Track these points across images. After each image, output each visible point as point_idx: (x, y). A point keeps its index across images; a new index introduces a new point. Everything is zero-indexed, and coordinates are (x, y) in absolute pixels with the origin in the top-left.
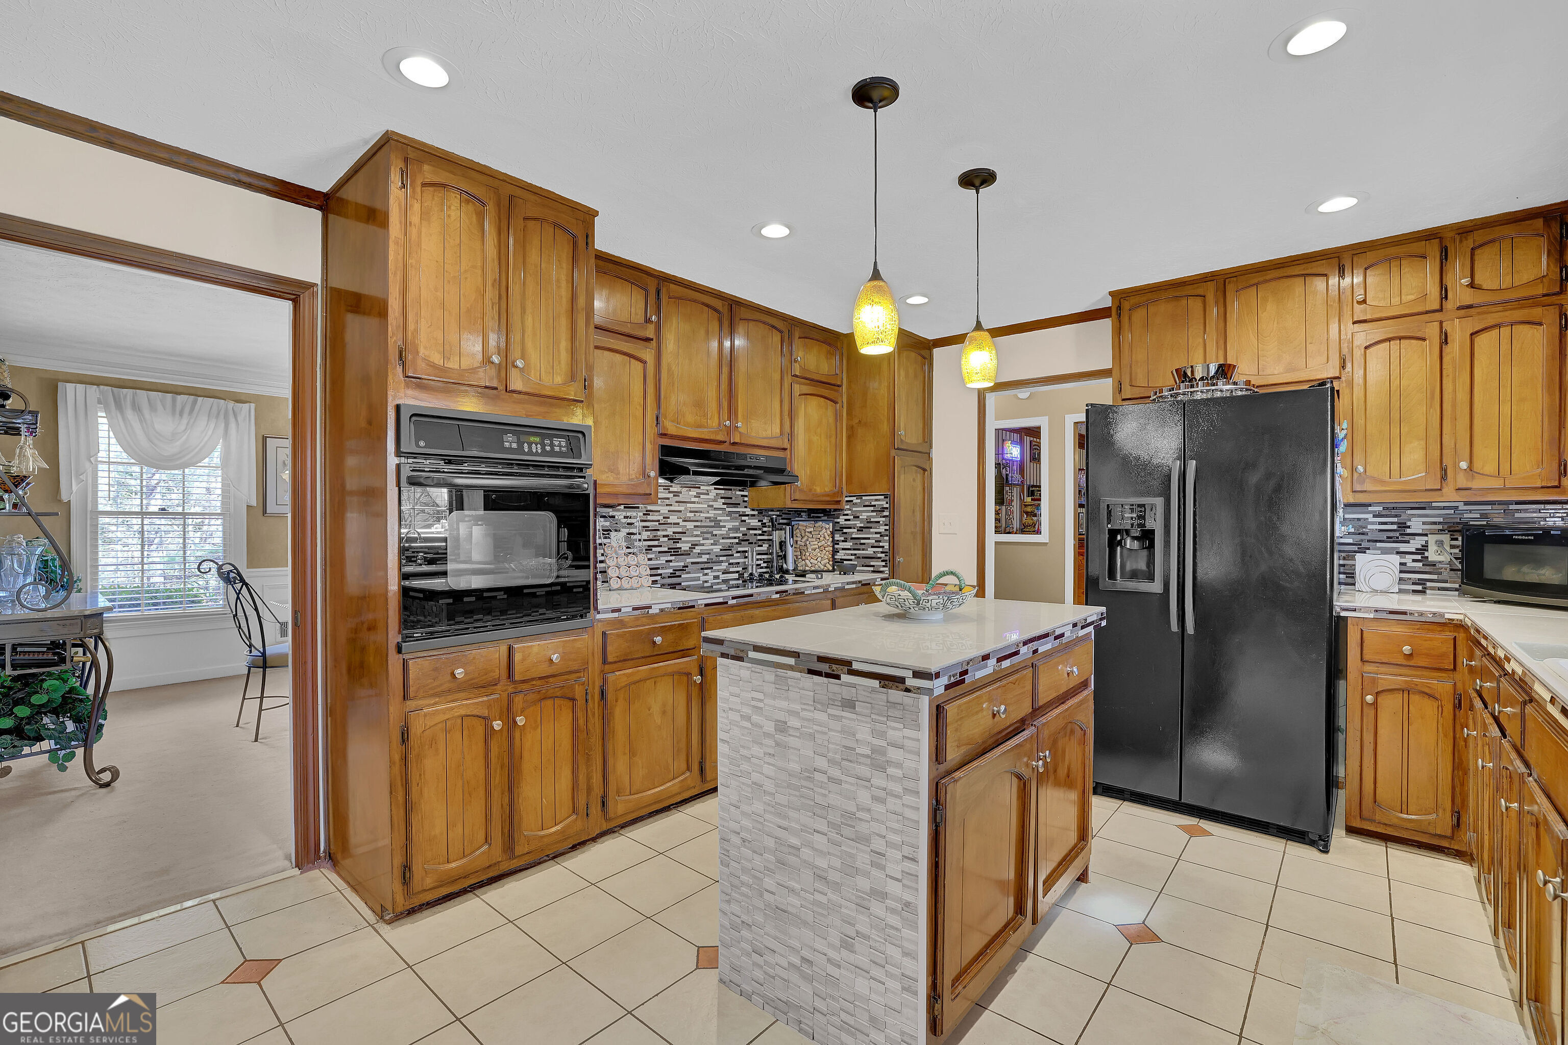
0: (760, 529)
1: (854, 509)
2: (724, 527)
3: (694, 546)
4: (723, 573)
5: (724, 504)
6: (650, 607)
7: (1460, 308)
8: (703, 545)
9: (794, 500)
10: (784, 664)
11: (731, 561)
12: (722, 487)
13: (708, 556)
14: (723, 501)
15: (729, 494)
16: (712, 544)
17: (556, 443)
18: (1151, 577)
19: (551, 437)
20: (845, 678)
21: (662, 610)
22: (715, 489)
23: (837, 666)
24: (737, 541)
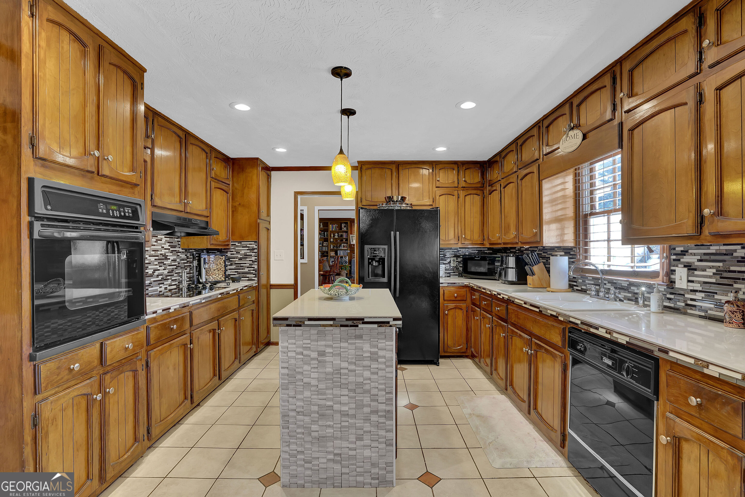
0: (186, 260)
1: (236, 249)
2: (169, 259)
3: (155, 270)
4: (169, 286)
5: (169, 246)
6: (170, 309)
7: (462, 187)
8: (159, 270)
9: (212, 244)
10: (327, 325)
11: (173, 279)
12: (168, 236)
13: (161, 277)
14: (169, 244)
15: (171, 240)
16: (164, 269)
17: (126, 211)
18: (384, 277)
19: (123, 207)
20: (360, 326)
21: (175, 309)
22: (165, 237)
23: (357, 321)
24: (175, 267)
